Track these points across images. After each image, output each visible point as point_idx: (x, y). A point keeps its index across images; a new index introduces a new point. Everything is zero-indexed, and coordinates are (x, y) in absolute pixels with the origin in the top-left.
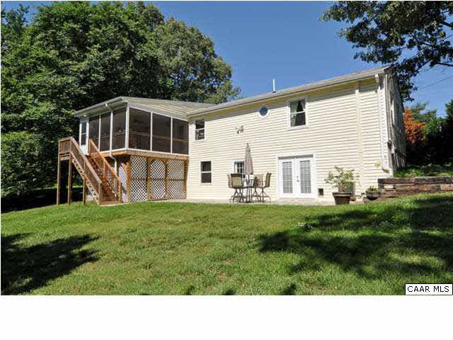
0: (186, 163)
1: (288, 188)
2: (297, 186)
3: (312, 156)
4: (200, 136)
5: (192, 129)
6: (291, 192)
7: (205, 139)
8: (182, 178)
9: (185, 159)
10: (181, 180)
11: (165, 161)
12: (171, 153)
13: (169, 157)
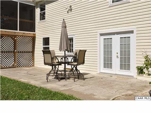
1: (108, 64)
2: (116, 62)
3: (132, 32)
4: (43, 17)
6: (111, 67)
7: (46, 19)
8: (31, 50)
9: (32, 35)
12: (18, 31)
13: (16, 34)
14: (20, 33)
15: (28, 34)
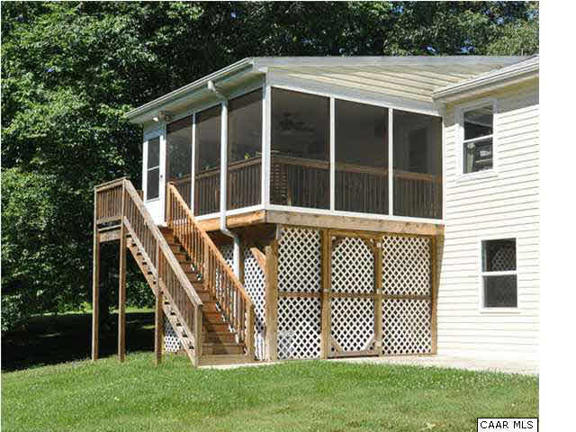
0: (434, 246)
4: (478, 158)
5: (453, 139)
8: (425, 290)
9: (433, 232)
10: (421, 298)
11: (371, 239)
12: (391, 217)
13: (385, 228)
14: (396, 222)
15: (420, 226)
